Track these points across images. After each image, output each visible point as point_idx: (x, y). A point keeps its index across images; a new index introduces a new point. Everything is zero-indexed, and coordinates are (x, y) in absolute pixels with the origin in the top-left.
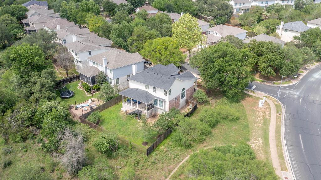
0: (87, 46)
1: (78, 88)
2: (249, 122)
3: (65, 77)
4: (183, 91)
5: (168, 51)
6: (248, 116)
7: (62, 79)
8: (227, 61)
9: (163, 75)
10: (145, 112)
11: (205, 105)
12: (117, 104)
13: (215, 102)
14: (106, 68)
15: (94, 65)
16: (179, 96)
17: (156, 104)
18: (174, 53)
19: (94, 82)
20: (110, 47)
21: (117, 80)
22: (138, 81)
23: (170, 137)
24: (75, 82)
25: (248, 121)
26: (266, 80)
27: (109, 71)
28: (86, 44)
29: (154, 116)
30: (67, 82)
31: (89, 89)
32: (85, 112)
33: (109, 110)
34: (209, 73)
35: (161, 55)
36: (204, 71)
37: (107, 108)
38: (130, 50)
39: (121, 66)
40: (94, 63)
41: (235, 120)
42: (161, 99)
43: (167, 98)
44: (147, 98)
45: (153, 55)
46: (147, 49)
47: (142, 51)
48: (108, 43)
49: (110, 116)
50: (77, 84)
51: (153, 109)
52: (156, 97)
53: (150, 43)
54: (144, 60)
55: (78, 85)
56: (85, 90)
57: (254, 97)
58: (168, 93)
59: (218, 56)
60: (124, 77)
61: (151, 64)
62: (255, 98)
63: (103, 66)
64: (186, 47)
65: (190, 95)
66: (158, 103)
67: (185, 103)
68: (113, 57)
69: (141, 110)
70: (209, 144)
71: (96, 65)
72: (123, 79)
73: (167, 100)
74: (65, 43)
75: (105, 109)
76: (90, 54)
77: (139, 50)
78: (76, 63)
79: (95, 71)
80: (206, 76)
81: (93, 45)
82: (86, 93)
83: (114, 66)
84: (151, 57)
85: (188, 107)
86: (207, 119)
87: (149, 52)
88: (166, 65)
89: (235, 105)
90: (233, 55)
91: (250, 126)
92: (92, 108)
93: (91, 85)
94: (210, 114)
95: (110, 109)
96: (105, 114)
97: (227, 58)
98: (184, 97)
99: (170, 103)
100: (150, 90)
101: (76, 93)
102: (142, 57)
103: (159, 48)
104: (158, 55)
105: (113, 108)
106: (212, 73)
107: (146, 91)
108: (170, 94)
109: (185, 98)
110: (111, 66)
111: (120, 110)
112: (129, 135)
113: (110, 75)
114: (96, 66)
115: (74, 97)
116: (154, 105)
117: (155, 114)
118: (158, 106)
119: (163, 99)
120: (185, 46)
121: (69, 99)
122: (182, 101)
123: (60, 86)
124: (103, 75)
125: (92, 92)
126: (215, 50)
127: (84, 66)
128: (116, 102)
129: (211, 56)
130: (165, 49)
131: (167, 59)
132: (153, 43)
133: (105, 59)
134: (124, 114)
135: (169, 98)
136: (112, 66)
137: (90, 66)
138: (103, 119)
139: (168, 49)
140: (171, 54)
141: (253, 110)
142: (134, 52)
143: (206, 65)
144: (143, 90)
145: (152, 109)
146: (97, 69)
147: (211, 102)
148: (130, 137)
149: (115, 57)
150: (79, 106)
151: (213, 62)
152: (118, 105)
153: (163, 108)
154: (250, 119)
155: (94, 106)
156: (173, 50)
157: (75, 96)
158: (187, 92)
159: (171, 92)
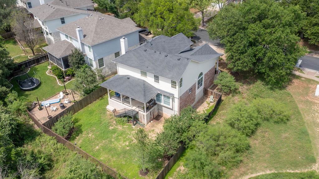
0: (58, 10)
1: (47, 73)
2: (306, 125)
3: (30, 56)
4: (199, 77)
5: (173, 14)
6: (302, 113)
7: (27, 59)
8: (266, 27)
9: (169, 55)
10: (143, 115)
11: (233, 96)
12: (101, 98)
13: (247, 89)
14: (83, 44)
15: (67, 39)
16: (194, 85)
17: (159, 100)
18: (182, 17)
19: (67, 66)
20: (93, 10)
21: (101, 62)
22: (130, 66)
23: (184, 157)
24: (43, 64)
25: (304, 123)
26: (313, 51)
27: (87, 49)
28: (57, 7)
29: (157, 117)
30: (32, 64)
31: (62, 76)
32: (53, 114)
33: (90, 109)
34: (240, 47)
35: (164, 20)
36: (231, 43)
37: (85, 106)
38: (120, 14)
39: (104, 41)
40: (67, 36)
41: (283, 120)
42: (167, 92)
43: (176, 92)
44: (144, 92)
45: (152, 21)
46: (143, 11)
47: (136, 15)
48: (89, 5)
49: (90, 120)
50: (46, 66)
51: (155, 107)
52: (159, 90)
53: (147, 3)
54: (140, 29)
55: (48, 69)
56: (56, 75)
57: (304, 79)
58: (178, 85)
59: (253, 18)
60: (110, 57)
61: (150, 32)
62: (305, 81)
63: (77, 41)
64: (198, 7)
65: (210, 81)
66: (163, 99)
67: (202, 93)
68: (92, 27)
69: (137, 110)
70: (248, 170)
71: (69, 38)
72: (109, 59)
73: (176, 95)
74: (30, 7)
75: (83, 108)
76: (63, 22)
77: (133, 14)
78: (45, 35)
79: (67, 48)
80: (234, 51)
81: (66, 9)
82: (57, 81)
83: (93, 41)
84: (150, 23)
85: (207, 100)
86: (242, 124)
87: (146, 16)
88: (172, 35)
89: (278, 93)
90: (277, 17)
91: (310, 132)
92: (63, 107)
93: (63, 70)
94: (246, 115)
95: (91, 107)
96: (82, 116)
97: (268, 21)
98: (201, 85)
99: (181, 98)
100: (150, 80)
101: (43, 81)
102: (136, 25)
103: (160, 10)
104: (159, 20)
105: (94, 106)
106: (242, 46)
107: (144, 81)
108: (181, 86)
109: (203, 87)
110: (89, 40)
111: (105, 110)
112: (119, 155)
113: (90, 54)
114: (69, 40)
115: (40, 88)
116: (156, 102)
117: (158, 113)
118: (162, 104)
119: (170, 94)
120: (197, 4)
121: (32, 91)
122: (199, 91)
123: (22, 71)
124: (79, 54)
125: (65, 80)
126: (248, 10)
127: (56, 40)
128: (100, 95)
129: (241, 19)
130: (169, 11)
131: (174, 25)
132: (151, 3)
133: (79, 31)
134: (111, 115)
135: (180, 92)
136: (91, 41)
137: (62, 40)
138: (79, 126)
139: (174, 11)
140: (179, 18)
141: (307, 101)
142: (126, 16)
143: (234, 35)
144: (139, 79)
145: (153, 108)
146: (71, 45)
147: (240, 90)
148: (119, 160)
149: (94, 26)
150: (45, 103)
151: (244, 29)
152: (102, 101)
153: (171, 107)
154: (307, 118)
155: (66, 102)
156: (182, 12)
157: (42, 85)
158: (205, 78)
159: (183, 82)
